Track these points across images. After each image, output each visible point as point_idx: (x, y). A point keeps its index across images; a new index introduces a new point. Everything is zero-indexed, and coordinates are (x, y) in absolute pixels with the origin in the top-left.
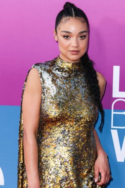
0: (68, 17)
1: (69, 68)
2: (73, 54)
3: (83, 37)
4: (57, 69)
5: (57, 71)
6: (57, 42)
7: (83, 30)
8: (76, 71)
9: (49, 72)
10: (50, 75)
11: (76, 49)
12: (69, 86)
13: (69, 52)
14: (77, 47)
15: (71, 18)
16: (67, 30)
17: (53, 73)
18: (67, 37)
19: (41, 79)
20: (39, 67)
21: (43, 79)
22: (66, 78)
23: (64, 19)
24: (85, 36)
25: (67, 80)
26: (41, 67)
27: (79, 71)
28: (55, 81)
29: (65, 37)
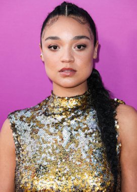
0: (57, 16)
2: (66, 76)
3: (81, 47)
7: (81, 34)
10: (29, 125)
13: (59, 73)
14: (70, 62)
16: (54, 35)
18: (55, 47)
24: (85, 46)
28: (37, 132)
29: (52, 48)
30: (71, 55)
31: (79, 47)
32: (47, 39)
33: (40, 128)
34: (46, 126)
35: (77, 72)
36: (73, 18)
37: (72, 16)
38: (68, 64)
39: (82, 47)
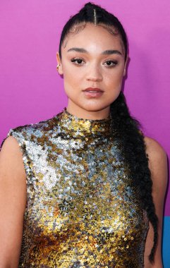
0: (84, 23)
1: (84, 132)
2: (91, 98)
4: (59, 135)
5: (59, 138)
6: (62, 76)
7: (112, 48)
8: (100, 136)
9: (43, 141)
10: (44, 149)
11: (95, 86)
12: (85, 167)
13: (83, 93)
14: (98, 81)
15: (89, 24)
16: (80, 47)
17: (50, 144)
18: (80, 61)
19: (25, 158)
20: (20, 134)
21: (28, 158)
22: (78, 152)
23: (75, 27)
25: (80, 156)
26: (24, 135)
27: (107, 137)
28: (55, 159)
29: (76, 62)
30: (99, 72)
31: (109, 63)
32: (70, 50)
33: (58, 154)
34: (66, 153)
35: (105, 93)
36: (104, 27)
37: (102, 24)
38: (95, 83)
39: (112, 64)
